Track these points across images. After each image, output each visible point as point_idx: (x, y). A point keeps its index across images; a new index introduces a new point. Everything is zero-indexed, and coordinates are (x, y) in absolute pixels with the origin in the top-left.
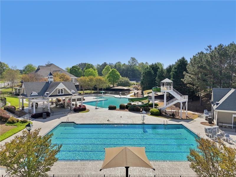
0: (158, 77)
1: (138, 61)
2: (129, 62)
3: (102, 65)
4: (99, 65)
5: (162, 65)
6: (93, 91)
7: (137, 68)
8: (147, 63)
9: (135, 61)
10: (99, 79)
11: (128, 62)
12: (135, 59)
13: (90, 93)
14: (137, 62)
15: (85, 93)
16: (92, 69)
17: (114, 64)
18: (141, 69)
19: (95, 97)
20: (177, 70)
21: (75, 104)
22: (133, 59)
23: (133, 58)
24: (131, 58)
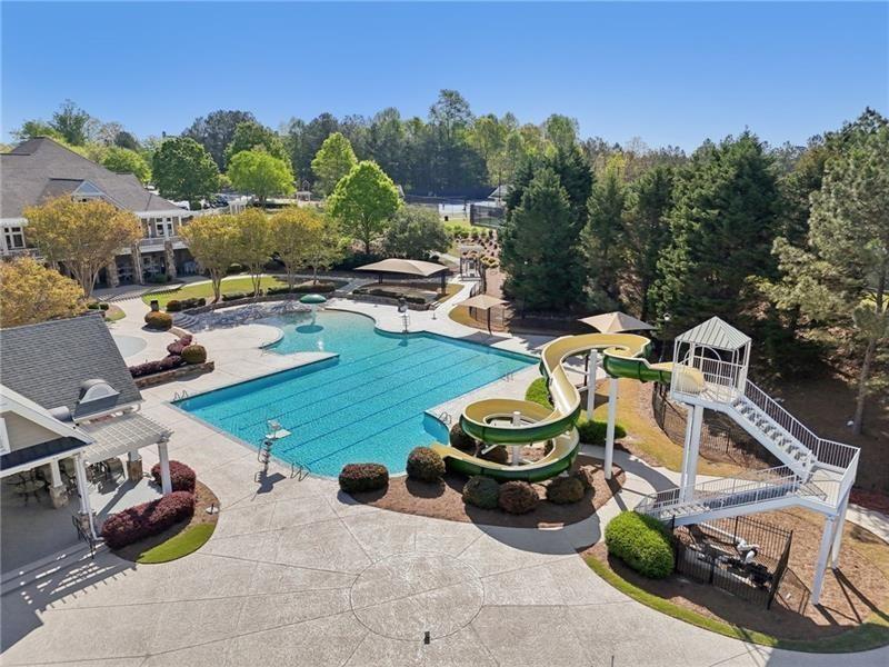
0: (592, 227)
1: (471, 109)
2: (433, 111)
3: (311, 127)
4: (299, 123)
5: (575, 128)
6: (269, 281)
7: (469, 140)
8: (509, 117)
9: (458, 106)
10: (294, 223)
11: (428, 112)
12: (459, 100)
13: (251, 295)
14: (469, 114)
15: (225, 299)
16: (264, 151)
17: (366, 118)
18: (483, 142)
19: (271, 333)
20: (716, 212)
21: (129, 463)
22: (452, 99)
23: (451, 95)
24: (444, 93)
